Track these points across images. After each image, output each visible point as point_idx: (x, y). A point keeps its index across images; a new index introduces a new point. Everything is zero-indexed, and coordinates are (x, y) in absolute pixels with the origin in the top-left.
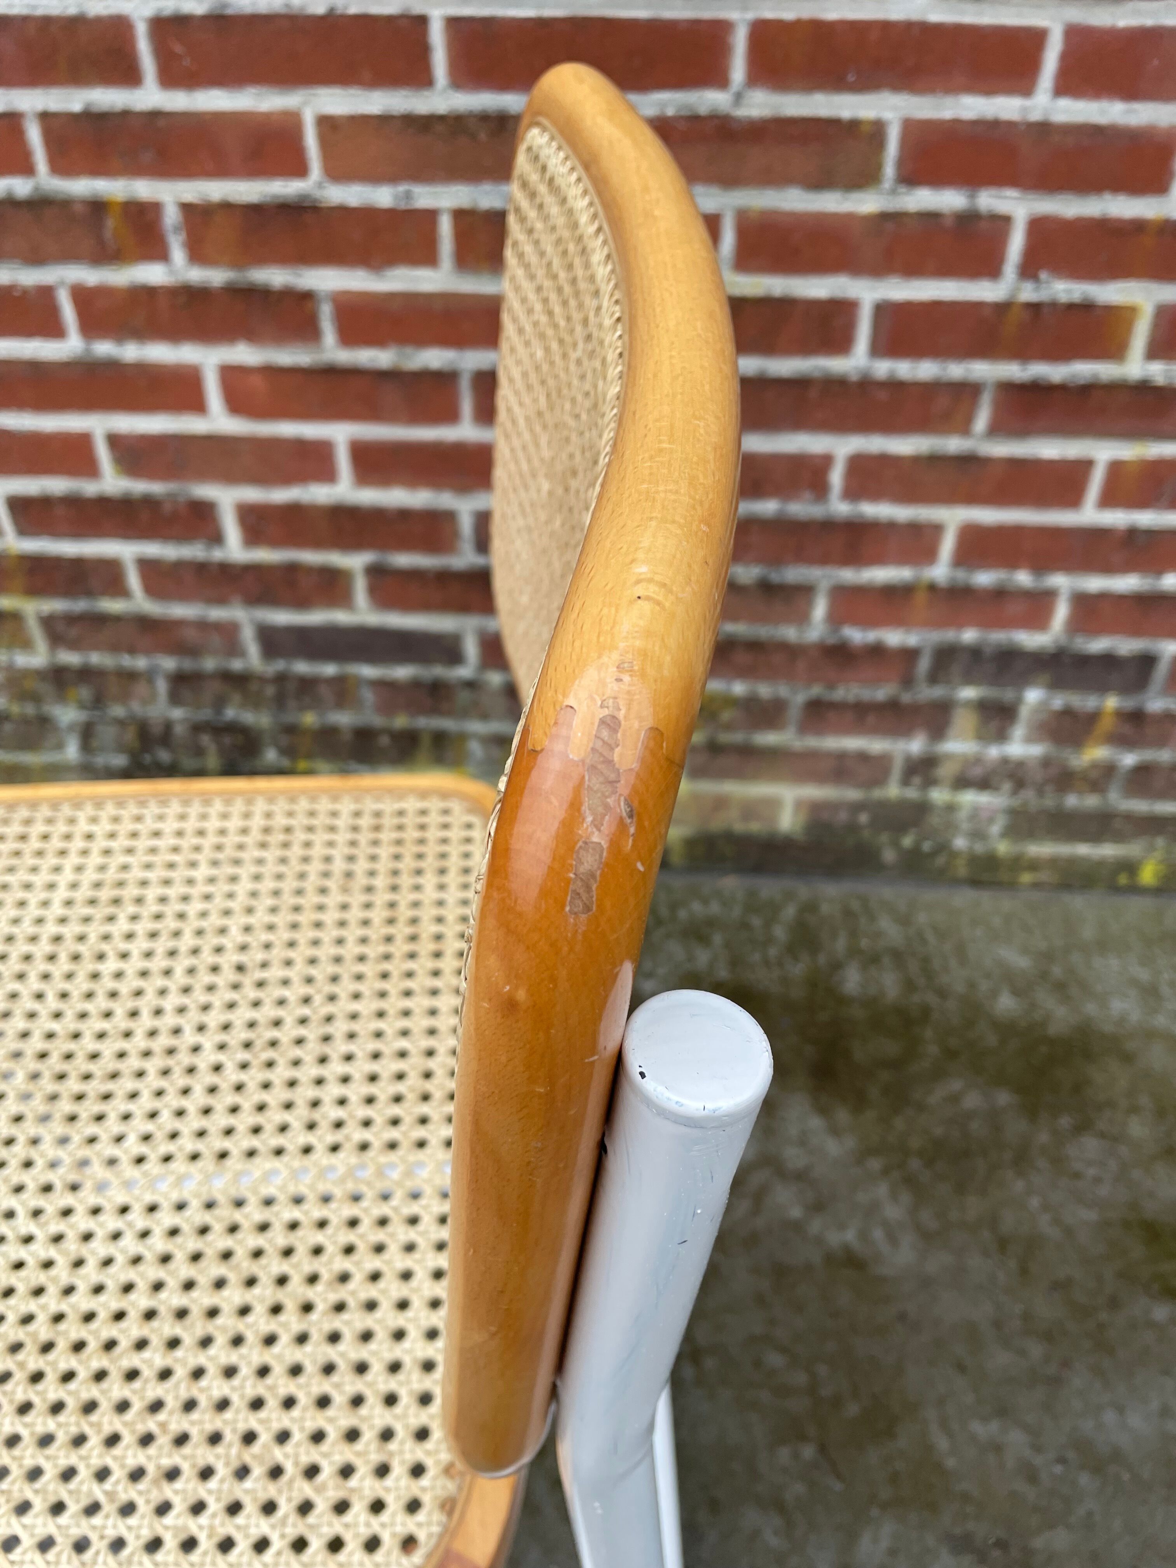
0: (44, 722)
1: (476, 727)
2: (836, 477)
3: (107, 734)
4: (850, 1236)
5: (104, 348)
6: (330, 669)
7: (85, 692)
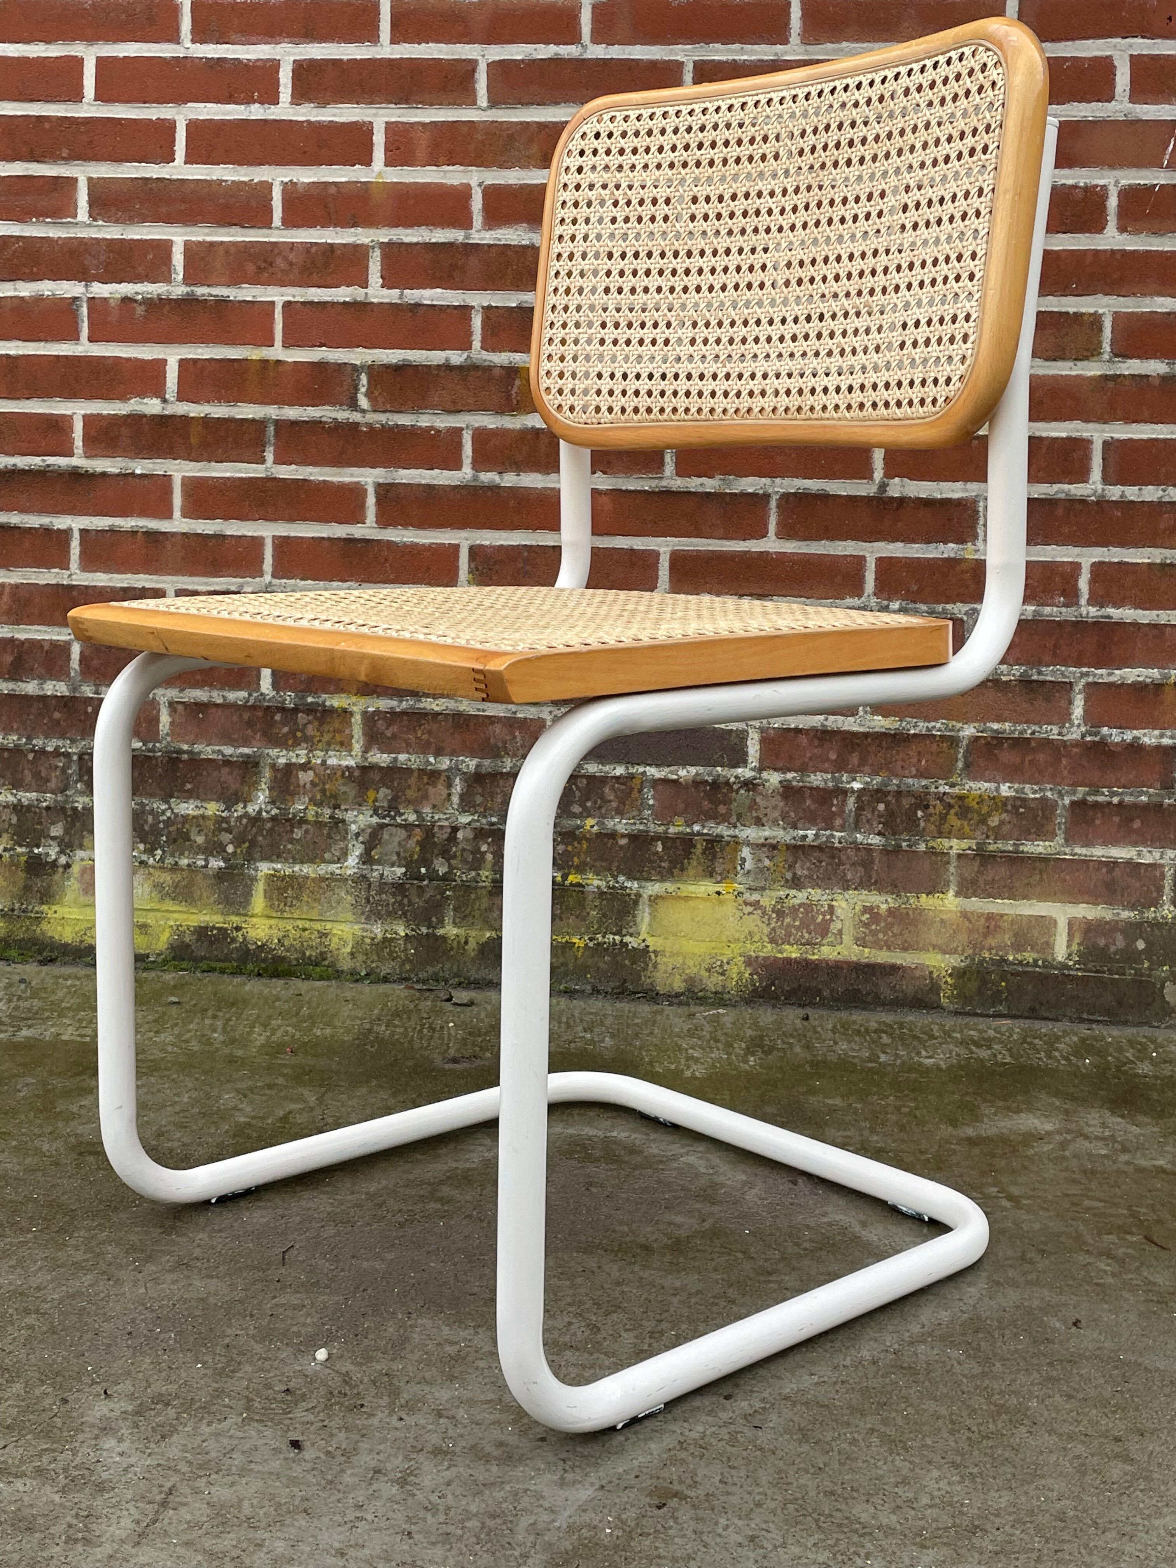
0: (338, 824)
1: (751, 833)
2: (1083, 584)
3: (393, 839)
4: (1160, 1162)
5: (488, 477)
6: (620, 770)
7: (384, 793)
